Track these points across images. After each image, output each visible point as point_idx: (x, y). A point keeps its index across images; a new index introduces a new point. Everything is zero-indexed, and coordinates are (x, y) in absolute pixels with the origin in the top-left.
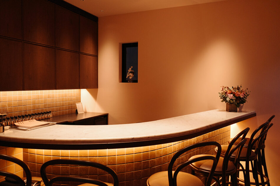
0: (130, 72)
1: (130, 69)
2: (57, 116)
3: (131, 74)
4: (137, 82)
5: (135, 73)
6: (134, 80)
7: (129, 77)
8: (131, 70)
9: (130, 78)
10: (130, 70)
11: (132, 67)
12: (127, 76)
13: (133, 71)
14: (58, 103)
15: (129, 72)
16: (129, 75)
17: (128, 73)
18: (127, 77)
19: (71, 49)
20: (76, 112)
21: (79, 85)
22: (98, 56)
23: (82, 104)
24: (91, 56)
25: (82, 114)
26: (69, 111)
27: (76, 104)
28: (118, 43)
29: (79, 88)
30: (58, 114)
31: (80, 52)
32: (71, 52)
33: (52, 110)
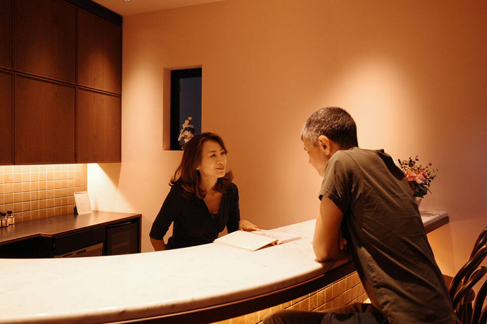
0: (187, 129)
1: (187, 122)
3: (188, 133)
7: (183, 138)
8: (188, 124)
9: (186, 141)
10: (186, 125)
11: (190, 118)
12: (181, 136)
13: (192, 126)
15: (184, 128)
16: (183, 135)
17: (181, 131)
18: (179, 139)
19: (56, 78)
20: (73, 212)
21: (76, 156)
22: (121, 95)
23: (88, 195)
24: (105, 96)
25: (87, 216)
26: (60, 209)
27: (75, 195)
28: (163, 69)
29: (76, 162)
30: (31, 216)
31: (77, 85)
32: (56, 84)
33: (15, 209)
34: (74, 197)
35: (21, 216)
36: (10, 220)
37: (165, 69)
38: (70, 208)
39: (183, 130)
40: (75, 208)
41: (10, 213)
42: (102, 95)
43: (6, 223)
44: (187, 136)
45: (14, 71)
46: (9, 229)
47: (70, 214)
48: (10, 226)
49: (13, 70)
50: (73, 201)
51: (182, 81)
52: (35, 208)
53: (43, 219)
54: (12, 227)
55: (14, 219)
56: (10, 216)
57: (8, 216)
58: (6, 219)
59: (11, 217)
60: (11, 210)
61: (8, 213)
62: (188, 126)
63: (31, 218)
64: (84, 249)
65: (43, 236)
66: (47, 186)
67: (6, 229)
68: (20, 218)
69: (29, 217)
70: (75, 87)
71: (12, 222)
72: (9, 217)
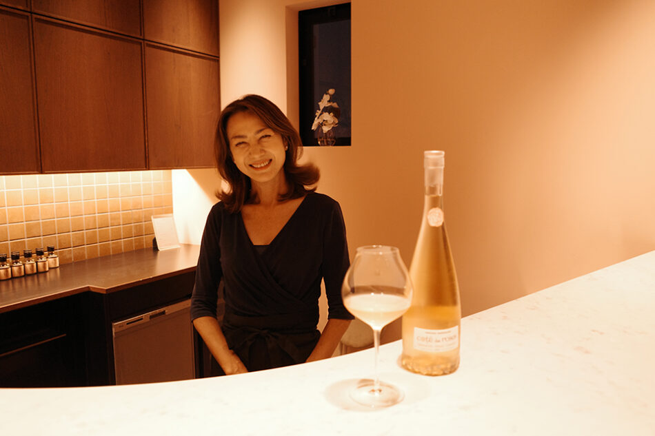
0: (326, 110)
1: (326, 98)
2: (84, 262)
3: (328, 117)
4: (349, 144)
5: (342, 112)
6: (339, 138)
7: (320, 125)
8: (329, 101)
9: (326, 129)
10: (324, 102)
11: (331, 91)
12: (316, 122)
13: (335, 105)
14: (86, 218)
15: (321, 108)
16: (320, 121)
17: (317, 114)
18: (314, 128)
19: (106, 26)
20: (152, 246)
21: (147, 158)
22: (219, 57)
23: (173, 219)
24: (190, 57)
25: (172, 253)
26: (131, 241)
27: (153, 219)
28: (285, 8)
29: (147, 167)
30: (86, 253)
31: (144, 40)
32: (106, 36)
33: (60, 243)
34: (152, 224)
35: (71, 253)
36: (52, 261)
37: (288, 8)
38: (146, 241)
39: (319, 112)
40: (155, 240)
41: (51, 250)
42: (187, 57)
43: (44, 267)
44: (326, 121)
45: (31, 13)
46: (50, 276)
47: (147, 249)
48: (53, 270)
49: (29, 10)
50: (150, 230)
51: (317, 28)
52: (92, 241)
53: (105, 259)
54: (56, 272)
55: (58, 258)
56: (52, 254)
57: (49, 254)
58: (43, 260)
59: (54, 256)
60: (52, 246)
61: (48, 251)
62: (329, 104)
63: (86, 257)
64: (162, 310)
65: (93, 291)
66: (109, 206)
67: (45, 276)
68: (68, 256)
69: (84, 255)
70: (141, 43)
71: (55, 263)
72: (51, 256)
